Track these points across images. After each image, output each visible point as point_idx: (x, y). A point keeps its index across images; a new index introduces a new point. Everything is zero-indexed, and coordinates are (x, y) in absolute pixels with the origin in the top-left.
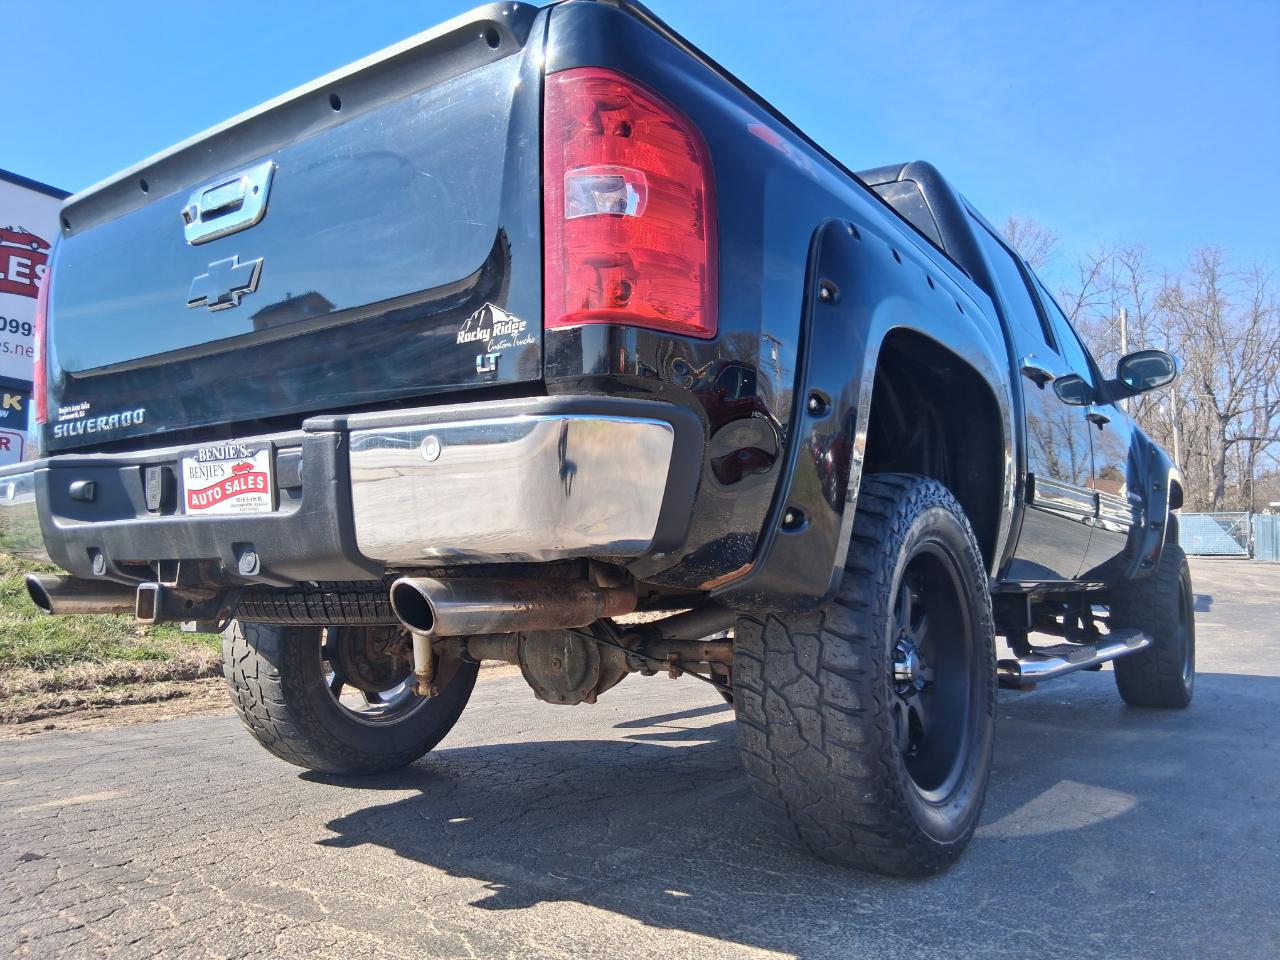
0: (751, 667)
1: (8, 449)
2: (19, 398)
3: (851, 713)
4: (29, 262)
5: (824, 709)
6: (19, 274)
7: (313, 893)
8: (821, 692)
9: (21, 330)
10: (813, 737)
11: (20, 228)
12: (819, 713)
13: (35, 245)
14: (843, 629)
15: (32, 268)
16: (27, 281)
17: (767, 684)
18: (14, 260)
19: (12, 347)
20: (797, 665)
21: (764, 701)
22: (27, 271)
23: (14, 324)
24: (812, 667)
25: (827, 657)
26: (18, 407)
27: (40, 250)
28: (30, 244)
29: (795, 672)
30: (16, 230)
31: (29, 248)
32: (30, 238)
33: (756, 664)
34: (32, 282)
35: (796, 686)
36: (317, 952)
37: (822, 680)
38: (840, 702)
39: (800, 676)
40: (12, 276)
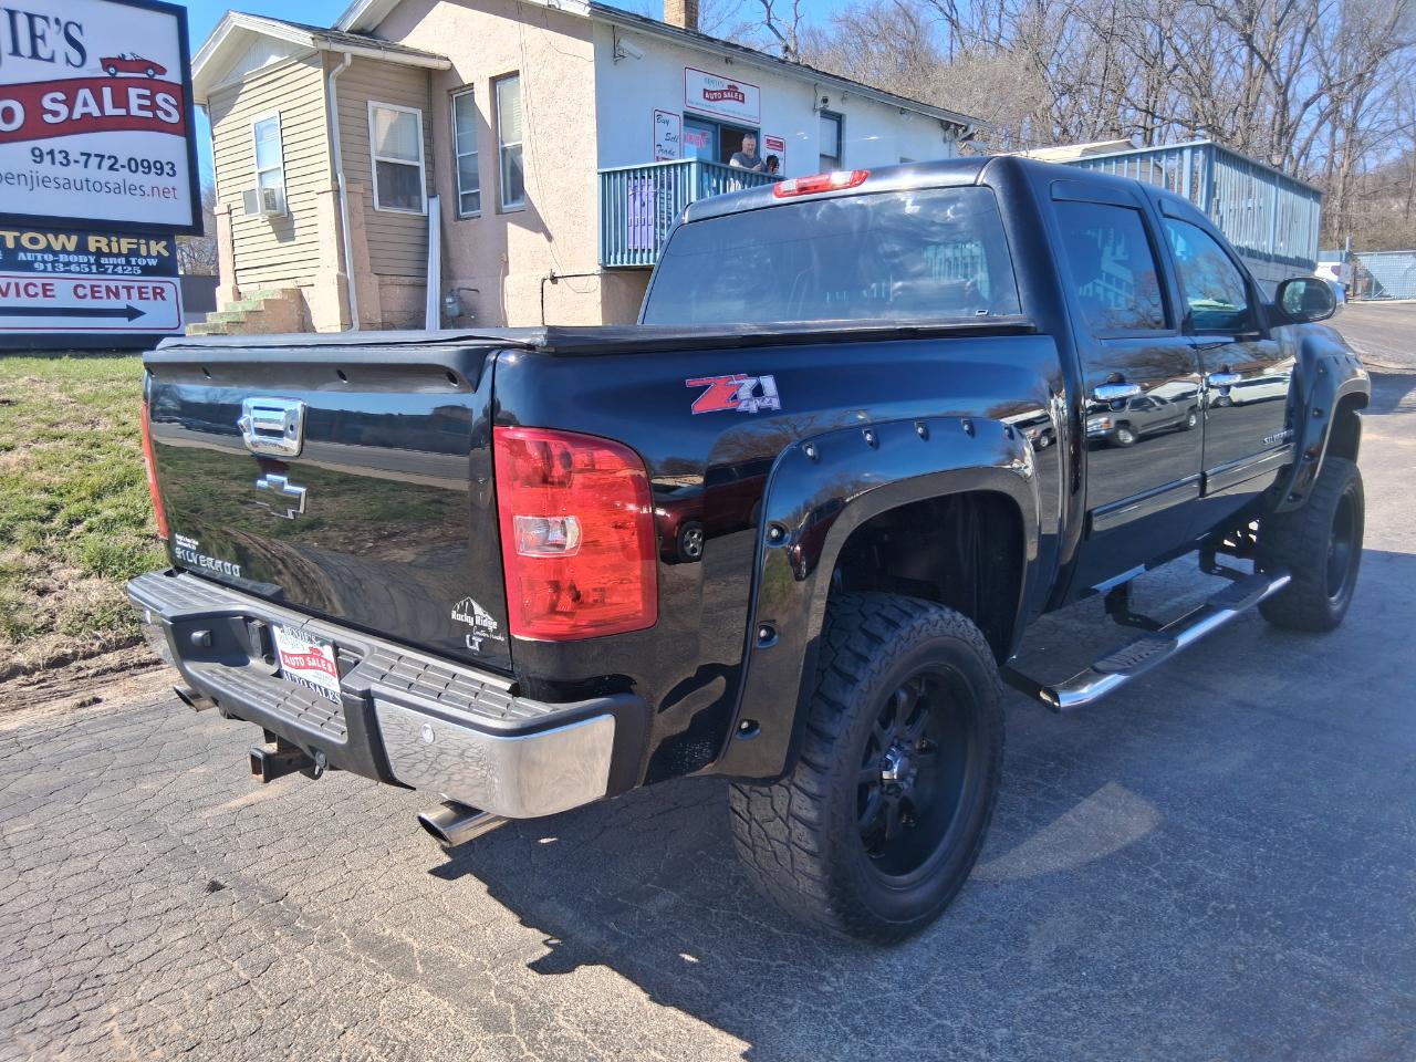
0: (741, 800)
1: (163, 298)
2: (164, 243)
3: (810, 853)
4: (147, 93)
5: (792, 846)
6: (141, 107)
7: (415, 945)
8: (790, 833)
9: (153, 170)
10: (786, 862)
11: (133, 54)
12: (788, 847)
13: (151, 72)
14: (807, 787)
15: (152, 98)
16: (150, 114)
17: (752, 818)
18: (133, 92)
19: (148, 190)
20: (773, 808)
21: (750, 827)
22: (147, 103)
23: (145, 164)
24: (784, 813)
25: (795, 808)
26: (166, 254)
27: (157, 77)
28: (145, 71)
29: (771, 814)
30: (129, 57)
31: (145, 76)
32: (143, 65)
33: (744, 799)
34: (155, 115)
35: (772, 824)
36: (406, 1022)
37: (790, 825)
38: (803, 844)
39: (775, 818)
40: (135, 111)
